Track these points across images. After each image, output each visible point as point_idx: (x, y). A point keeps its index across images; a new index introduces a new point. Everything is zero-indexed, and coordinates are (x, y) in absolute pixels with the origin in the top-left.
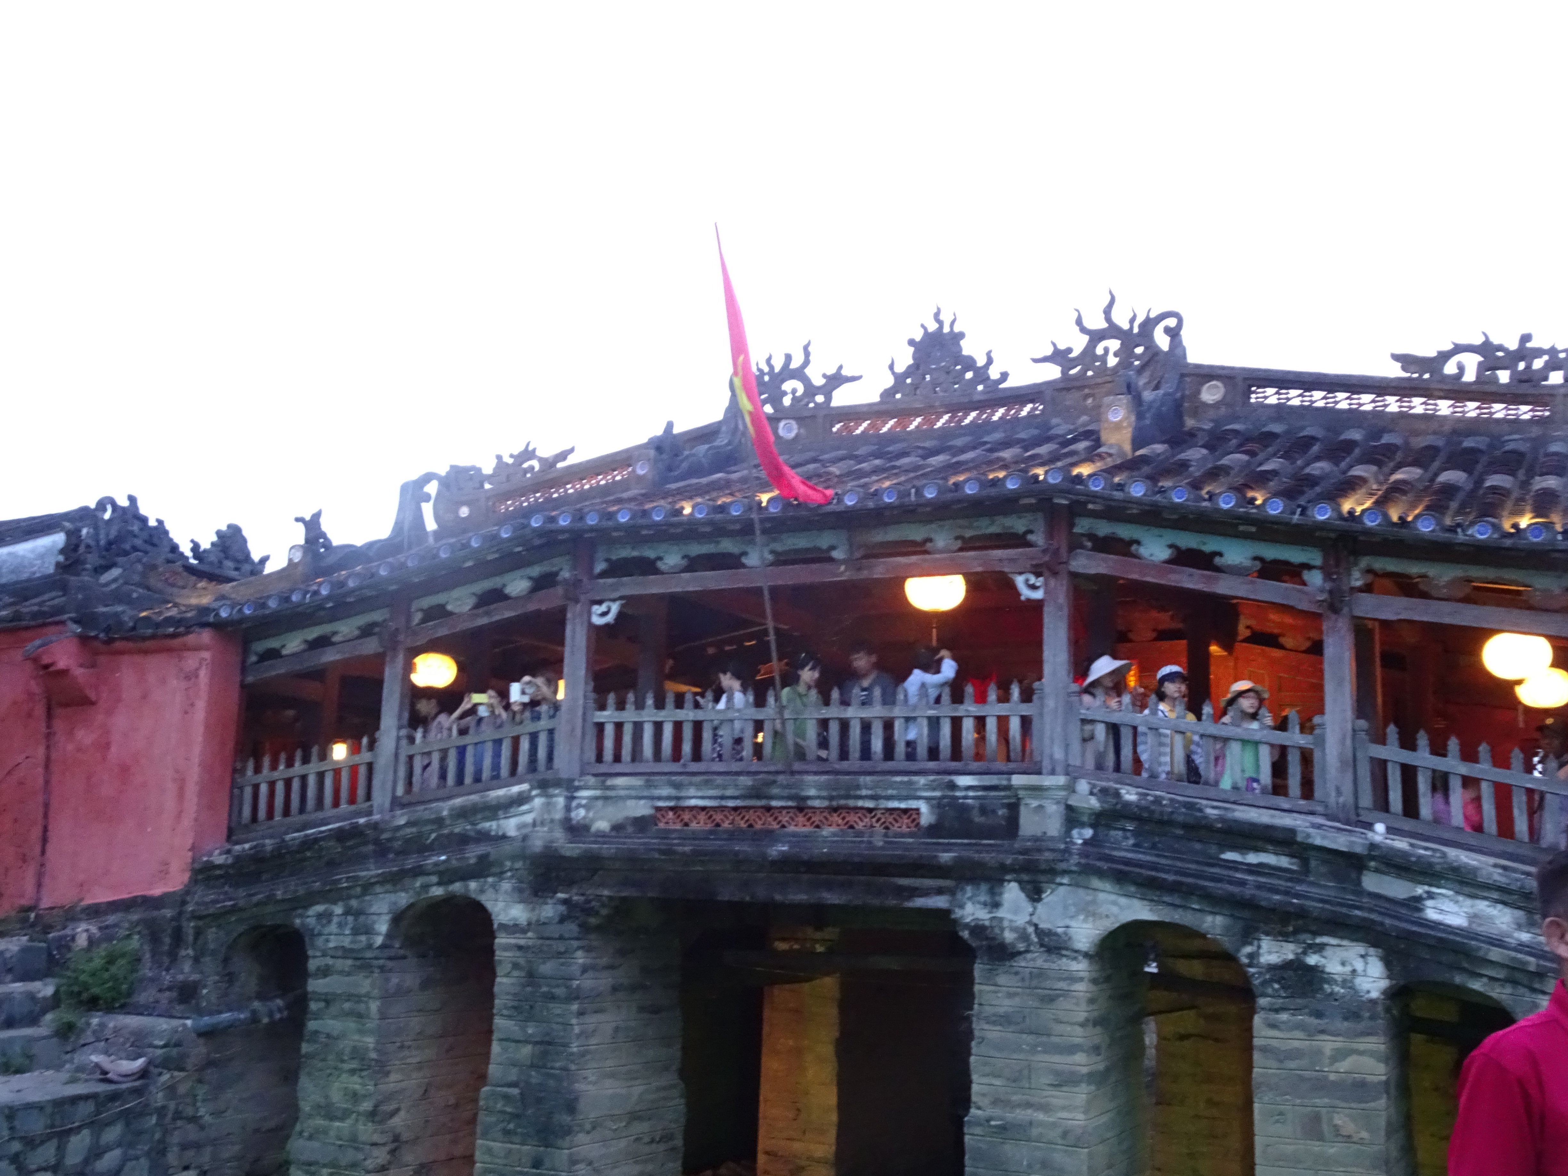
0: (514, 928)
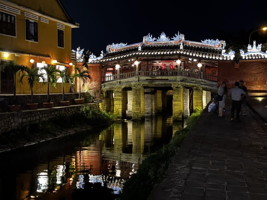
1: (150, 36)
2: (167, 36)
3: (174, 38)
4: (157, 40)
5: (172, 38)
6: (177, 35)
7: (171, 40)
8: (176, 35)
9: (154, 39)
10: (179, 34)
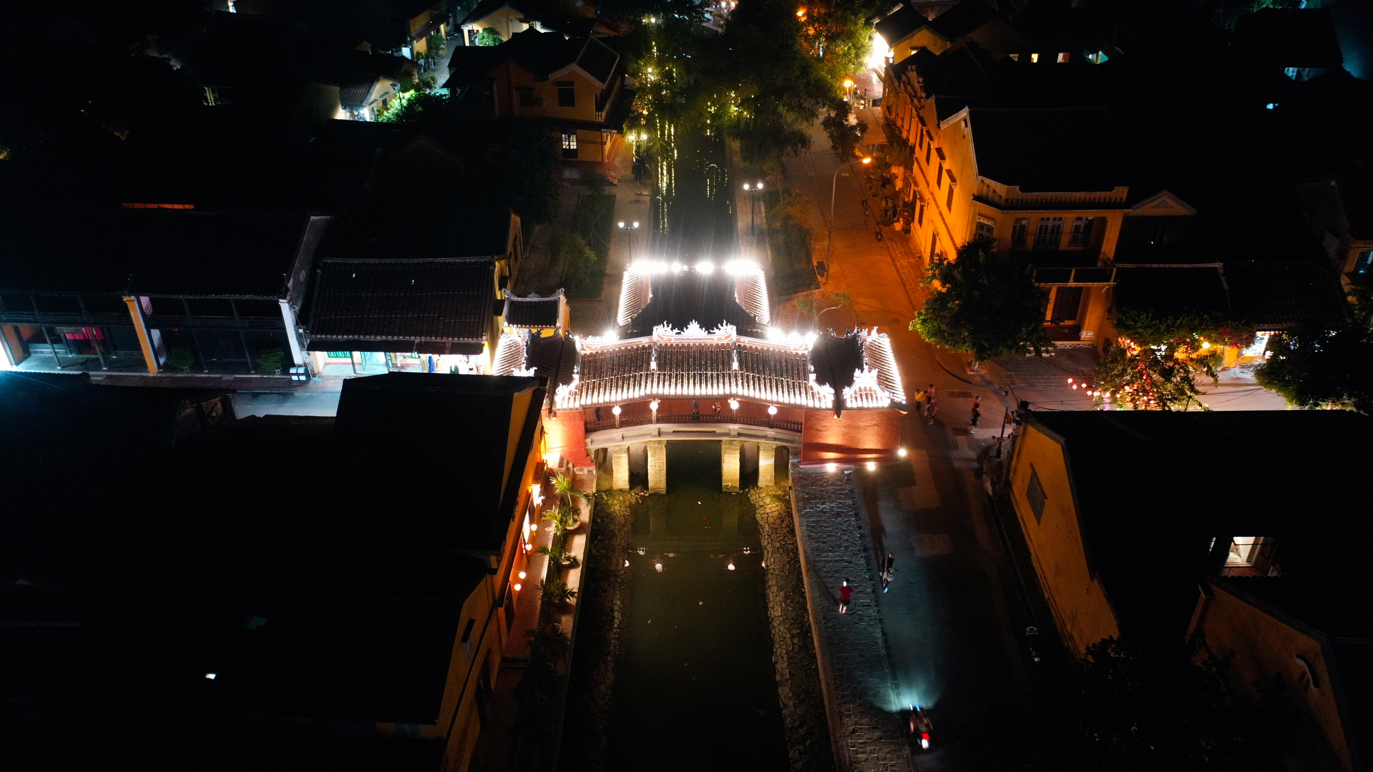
1: (668, 326)
2: (701, 327)
3: (716, 330)
4: (682, 332)
5: (711, 331)
6: (722, 325)
7: (709, 333)
8: (719, 325)
9: (676, 331)
10: (727, 325)
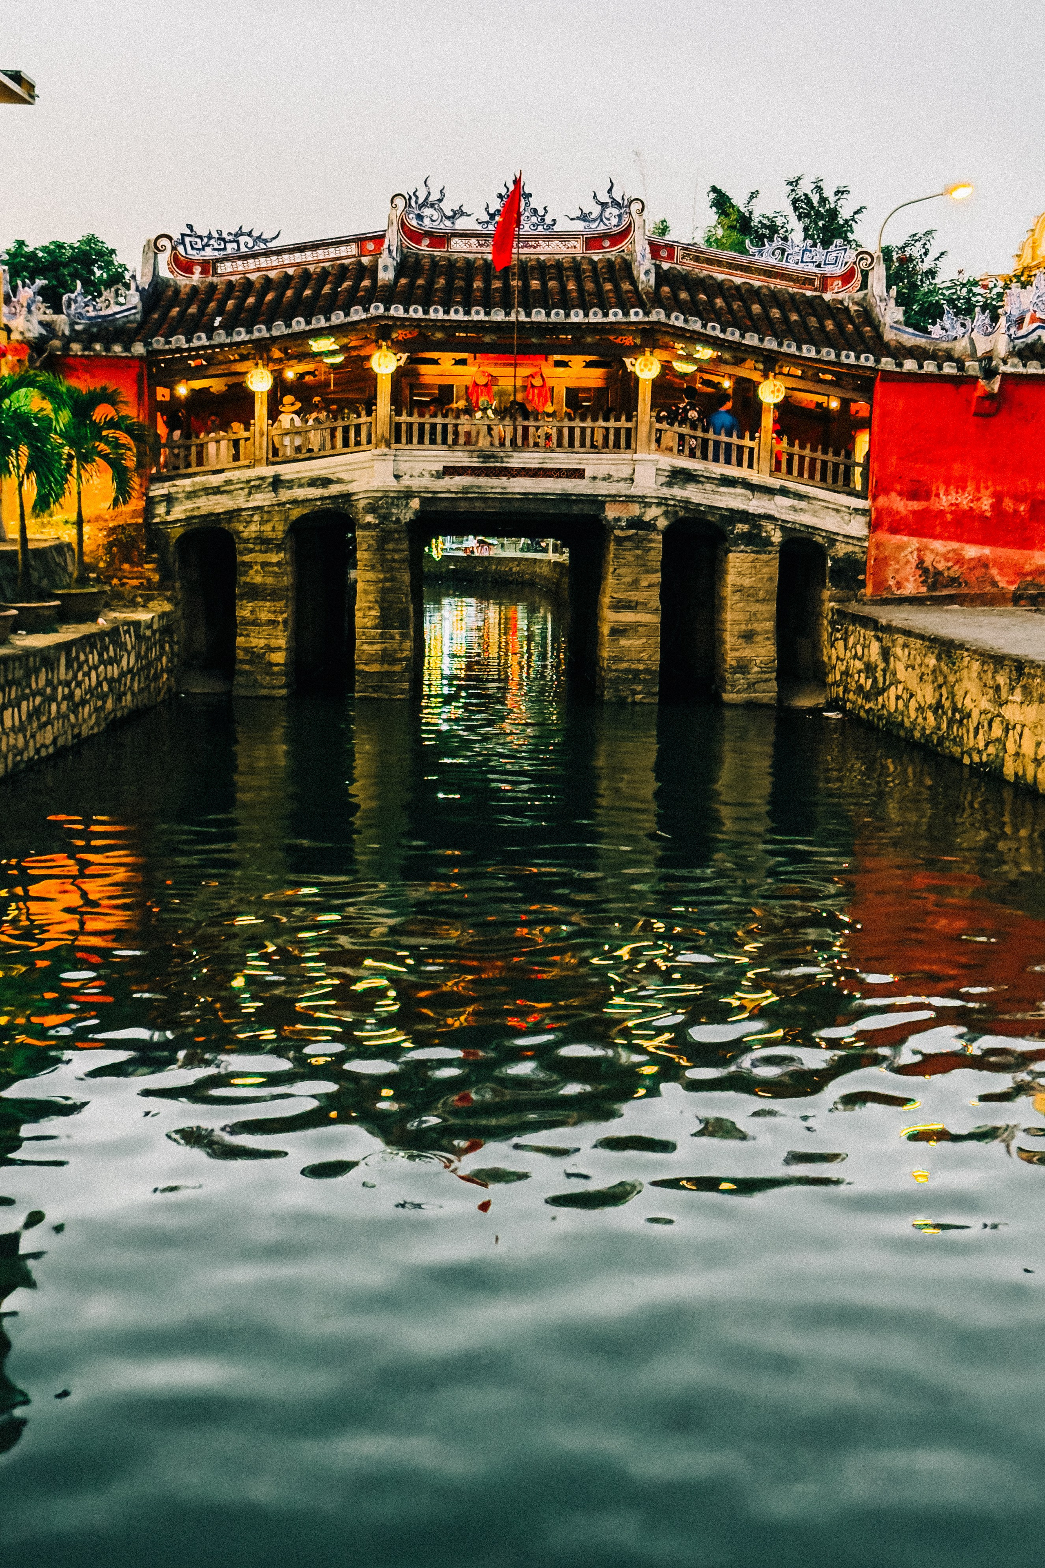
0: (368, 526)
